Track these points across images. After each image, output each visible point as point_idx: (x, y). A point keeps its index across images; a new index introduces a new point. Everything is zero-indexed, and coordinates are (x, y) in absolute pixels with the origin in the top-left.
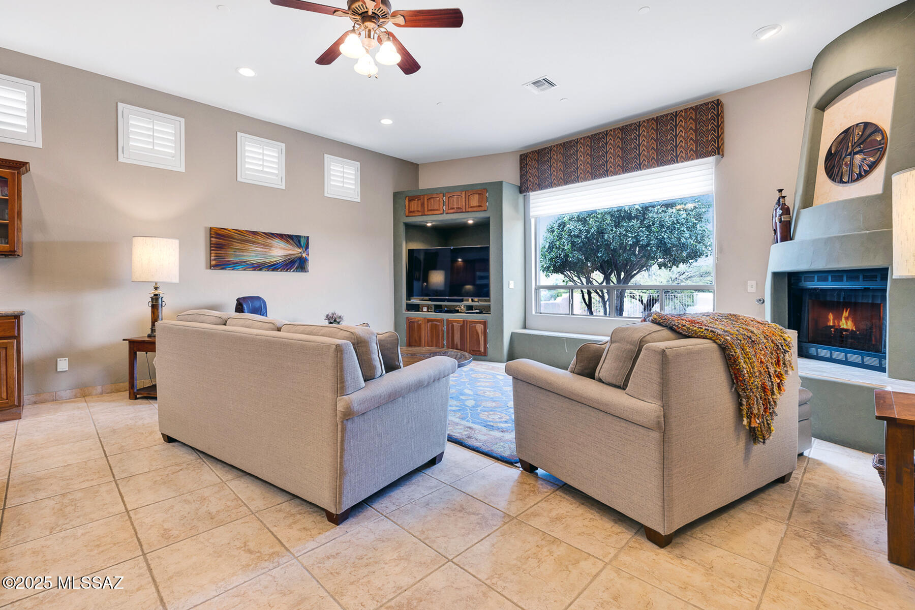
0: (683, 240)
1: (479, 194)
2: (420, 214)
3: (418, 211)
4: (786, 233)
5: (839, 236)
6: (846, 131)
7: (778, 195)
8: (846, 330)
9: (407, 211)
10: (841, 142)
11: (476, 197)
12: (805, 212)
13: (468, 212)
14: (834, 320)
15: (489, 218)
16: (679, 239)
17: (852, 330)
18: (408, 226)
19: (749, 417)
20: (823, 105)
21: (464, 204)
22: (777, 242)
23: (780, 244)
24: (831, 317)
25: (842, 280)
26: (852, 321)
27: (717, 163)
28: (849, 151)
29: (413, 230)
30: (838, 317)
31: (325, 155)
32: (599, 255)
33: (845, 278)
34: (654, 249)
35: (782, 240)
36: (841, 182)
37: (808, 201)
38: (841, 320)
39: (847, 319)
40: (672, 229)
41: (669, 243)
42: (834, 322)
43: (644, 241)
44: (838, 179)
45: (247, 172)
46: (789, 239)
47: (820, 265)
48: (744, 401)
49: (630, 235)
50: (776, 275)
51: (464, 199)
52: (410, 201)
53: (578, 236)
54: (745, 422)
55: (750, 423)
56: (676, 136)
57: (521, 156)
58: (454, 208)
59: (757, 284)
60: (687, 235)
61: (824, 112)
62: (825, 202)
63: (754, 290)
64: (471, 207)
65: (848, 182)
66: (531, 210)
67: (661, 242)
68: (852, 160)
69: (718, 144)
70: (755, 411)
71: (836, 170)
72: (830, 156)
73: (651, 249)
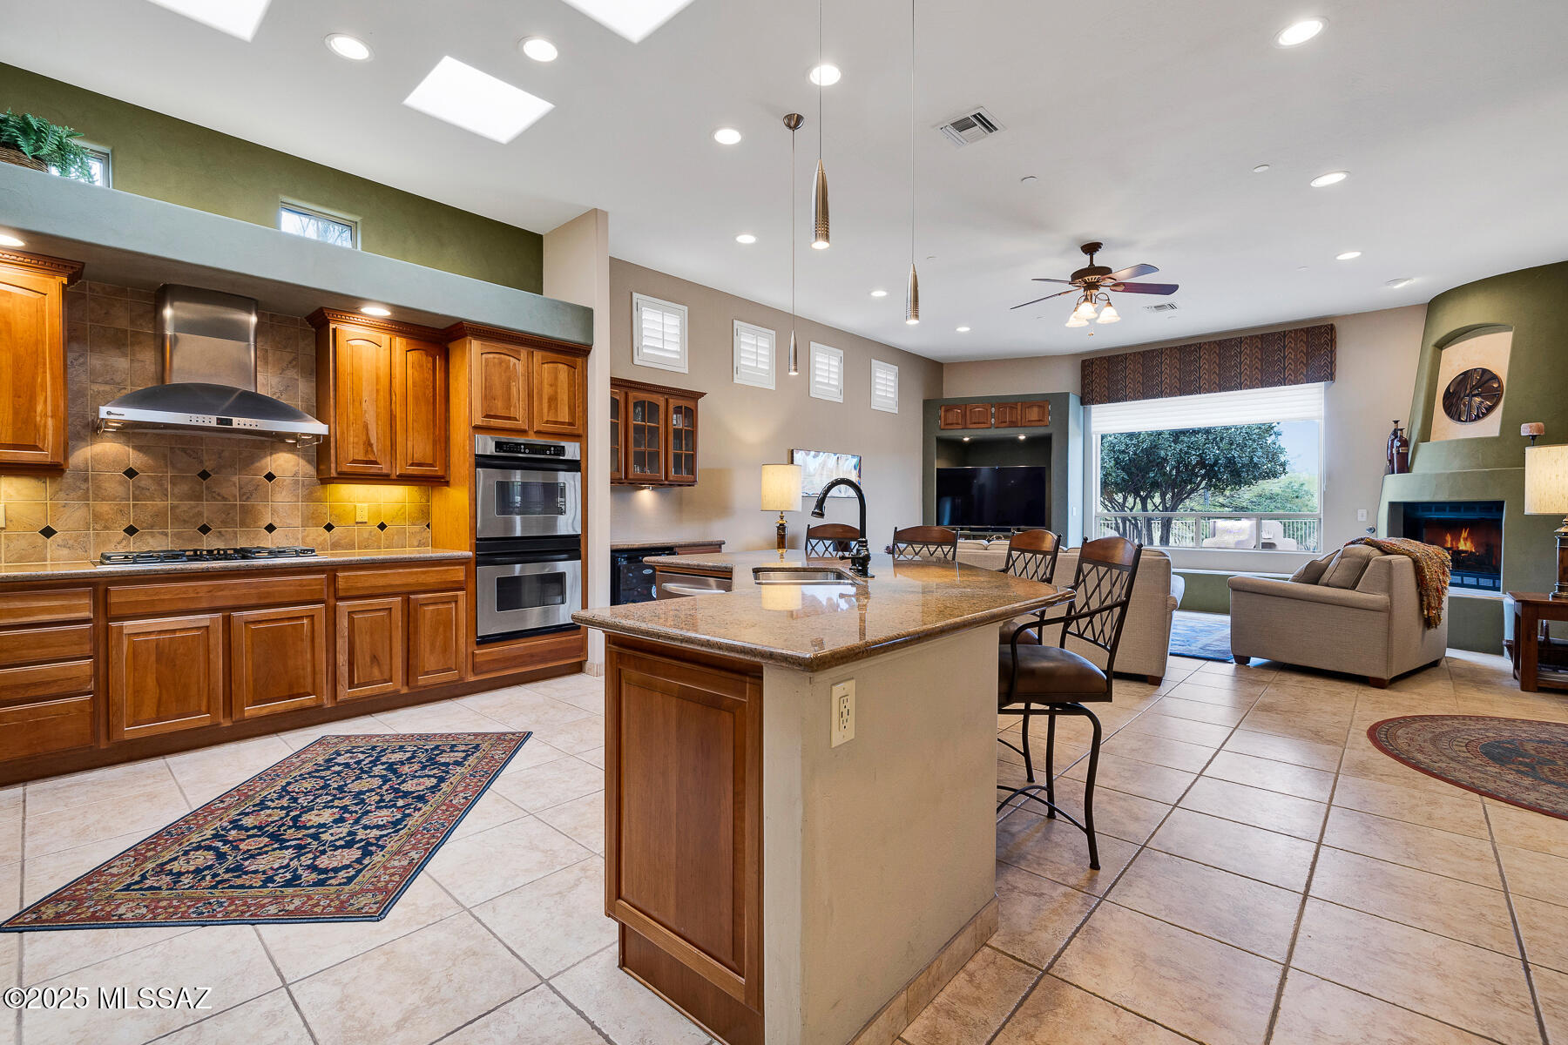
0: (1255, 459)
1: (1039, 406)
2: (960, 427)
3: (958, 424)
4: (1402, 464)
5: (1461, 473)
6: (1465, 373)
7: (1393, 427)
8: (1465, 552)
9: (943, 424)
10: (1459, 383)
11: (1035, 410)
12: (1423, 445)
13: (1025, 426)
14: (1451, 541)
15: (1051, 434)
16: (1252, 458)
17: (1471, 552)
18: (940, 441)
19: (1428, 610)
20: (1442, 345)
21: (1019, 418)
22: (1393, 473)
23: (1396, 475)
24: (1449, 538)
25: (1445, 510)
26: (1472, 542)
27: (1327, 388)
28: (1467, 392)
29: (949, 446)
30: (1456, 538)
31: (873, 360)
32: (1152, 475)
33: (1462, 509)
34: (1222, 470)
35: (1400, 471)
36: (1459, 420)
37: (1425, 436)
38: (1460, 541)
39: (1465, 539)
40: (1242, 447)
41: (1239, 463)
42: (1452, 544)
43: (1210, 459)
44: (1456, 417)
45: (817, 386)
46: (1406, 470)
47: (1442, 497)
48: (1425, 598)
49: (1193, 453)
50: (1392, 505)
51: (1019, 412)
52: (946, 411)
53: (1123, 452)
54: (1426, 612)
55: (1428, 613)
56: (1284, 358)
57: (1083, 362)
58: (1005, 422)
59: (1368, 513)
60: (1259, 453)
61: (1442, 350)
62: (1443, 438)
63: (1364, 519)
64: (1029, 421)
65: (1466, 421)
66: (1093, 425)
67: (1231, 461)
68: (1470, 402)
69: (1331, 370)
70: (1433, 605)
71: (1454, 409)
72: (1448, 395)
73: (1219, 469)
